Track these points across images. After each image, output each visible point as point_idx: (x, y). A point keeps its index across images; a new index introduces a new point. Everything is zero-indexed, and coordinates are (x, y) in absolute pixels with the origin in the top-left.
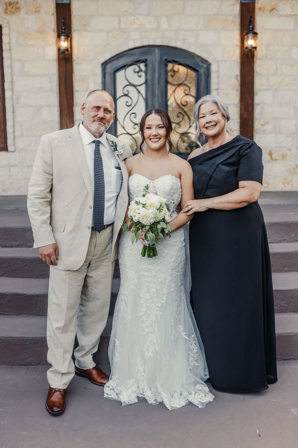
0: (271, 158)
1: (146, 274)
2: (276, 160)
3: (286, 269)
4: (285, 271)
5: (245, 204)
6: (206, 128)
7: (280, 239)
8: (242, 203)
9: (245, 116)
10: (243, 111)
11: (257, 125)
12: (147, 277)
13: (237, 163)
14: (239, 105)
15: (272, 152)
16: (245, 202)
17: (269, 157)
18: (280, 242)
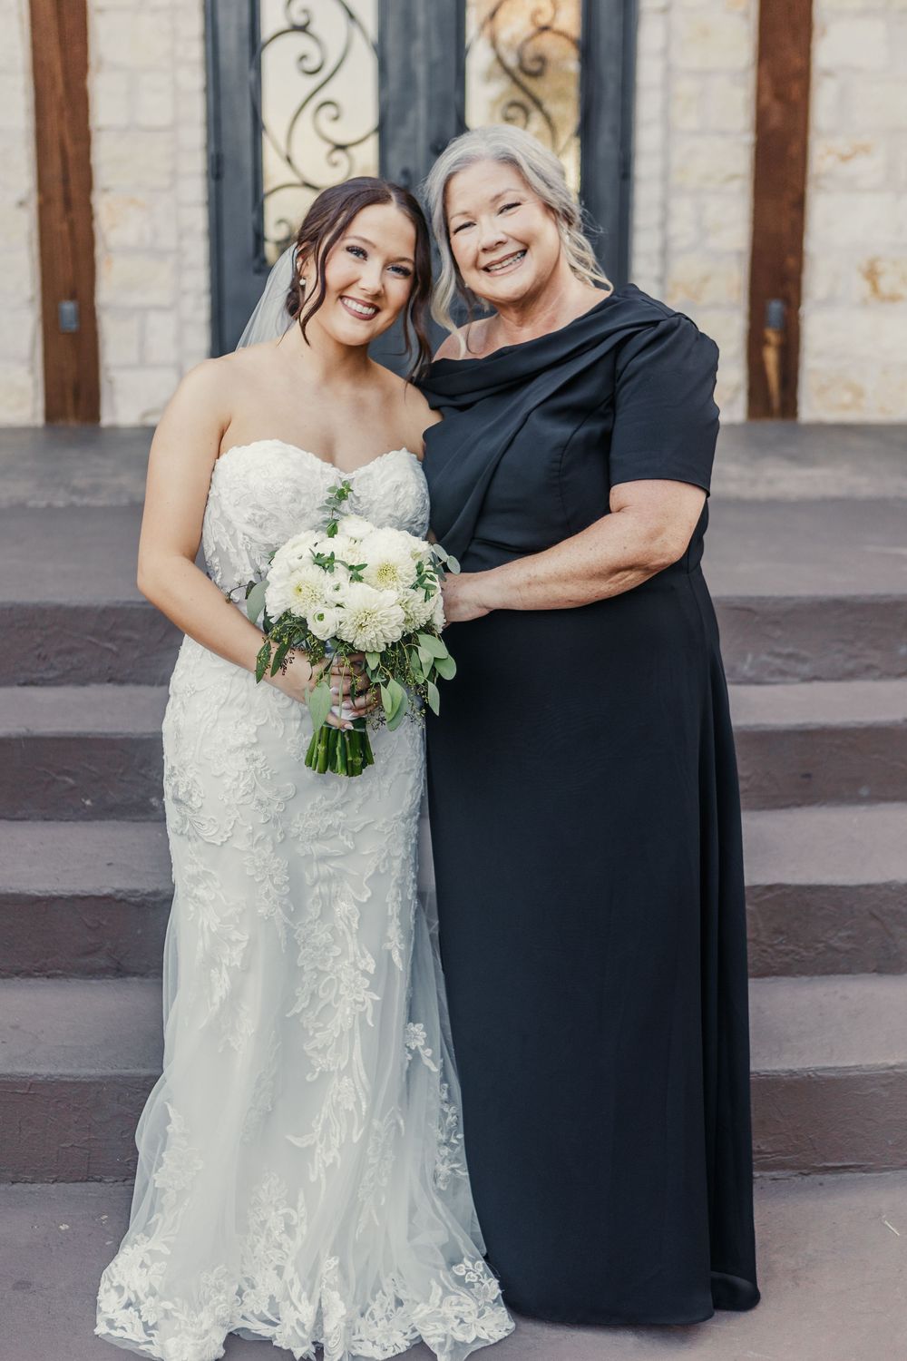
0: (875, 288)
1: (318, 848)
2: (894, 298)
3: (864, 792)
4: (860, 800)
5: (632, 579)
6: (486, 269)
7: (850, 665)
8: (618, 576)
9: (775, 119)
10: (767, 98)
11: (821, 156)
12: (324, 859)
13: (604, 407)
14: (751, 77)
15: (881, 266)
16: (631, 568)
17: (865, 287)
18: (850, 675)
